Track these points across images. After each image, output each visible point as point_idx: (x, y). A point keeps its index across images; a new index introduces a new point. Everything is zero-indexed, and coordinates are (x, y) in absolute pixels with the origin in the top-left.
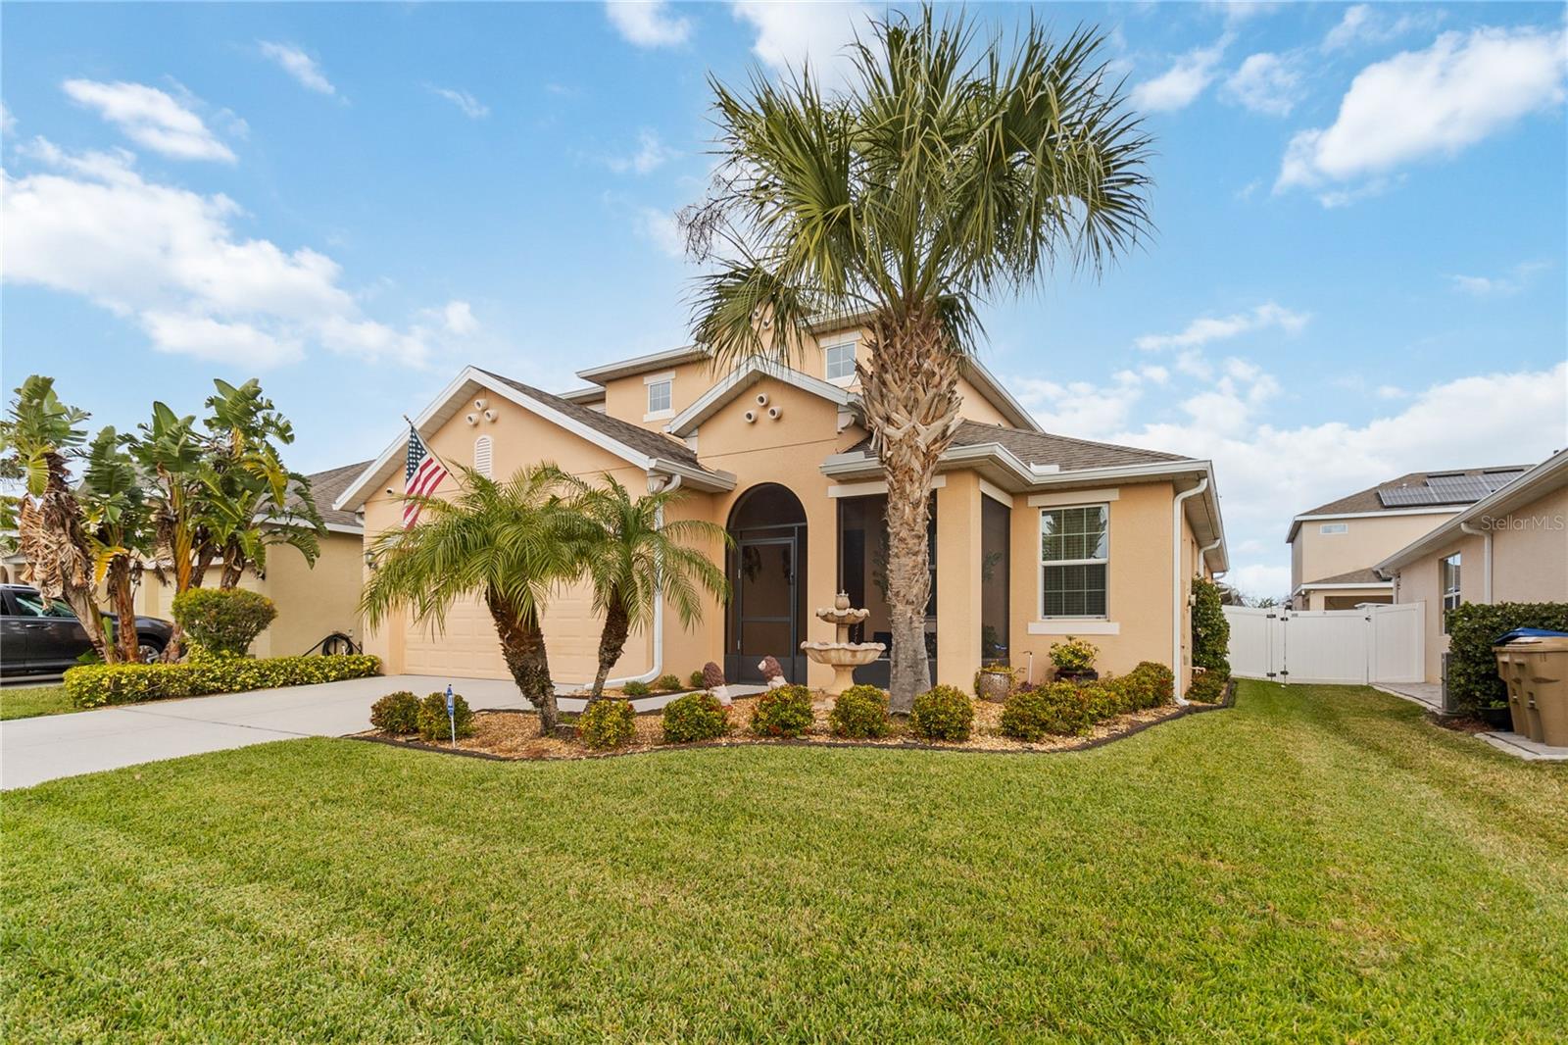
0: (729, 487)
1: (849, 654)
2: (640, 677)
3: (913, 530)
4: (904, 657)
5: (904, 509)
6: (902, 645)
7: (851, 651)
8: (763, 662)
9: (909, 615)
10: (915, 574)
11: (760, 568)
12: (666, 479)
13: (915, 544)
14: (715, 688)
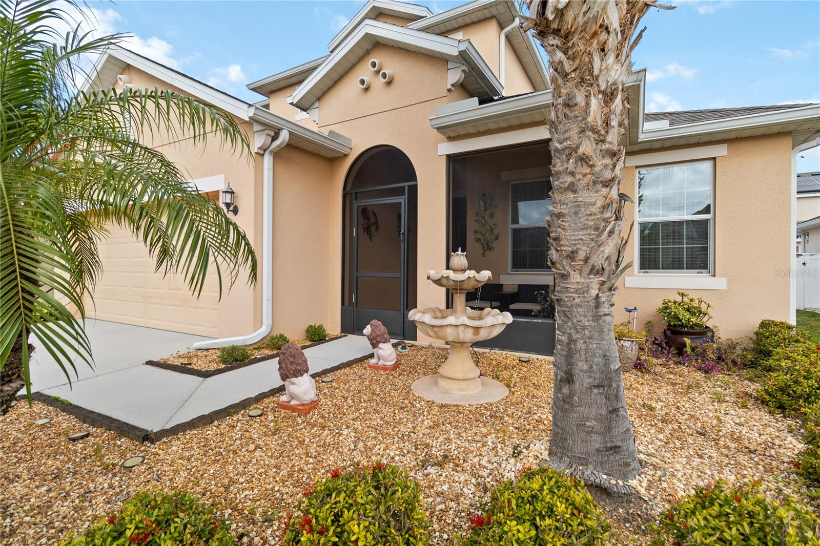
0: (345, 151)
1: (471, 331)
2: (245, 337)
3: (603, 141)
4: (586, 367)
5: (588, 104)
6: (580, 345)
7: (473, 327)
8: (368, 327)
9: (594, 292)
10: (607, 221)
11: (378, 228)
12: (273, 134)
13: (606, 166)
14: (294, 380)
